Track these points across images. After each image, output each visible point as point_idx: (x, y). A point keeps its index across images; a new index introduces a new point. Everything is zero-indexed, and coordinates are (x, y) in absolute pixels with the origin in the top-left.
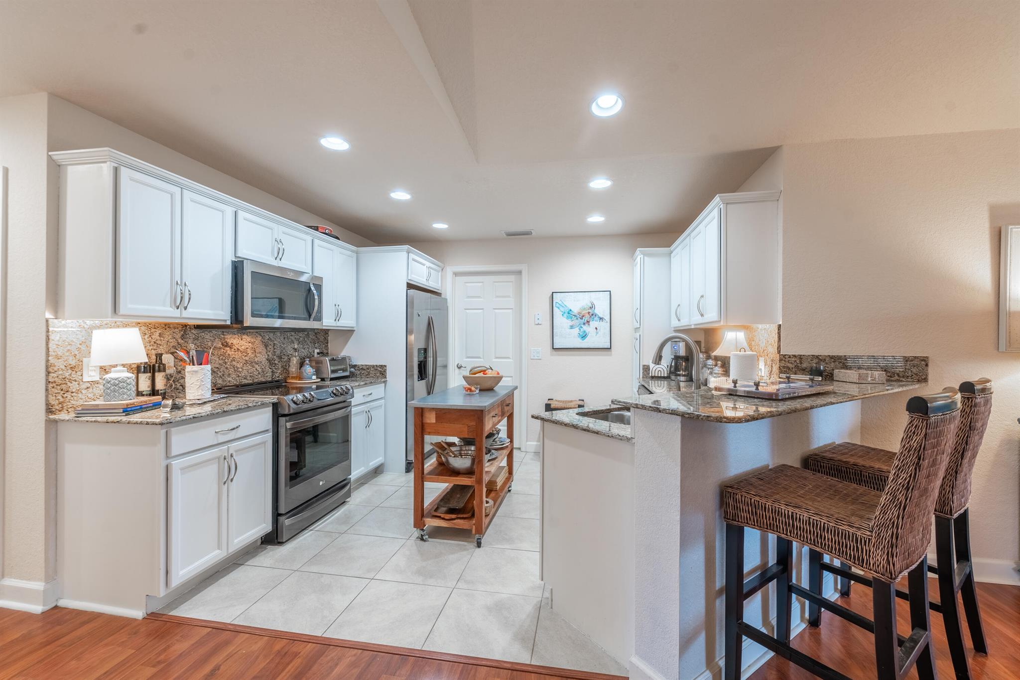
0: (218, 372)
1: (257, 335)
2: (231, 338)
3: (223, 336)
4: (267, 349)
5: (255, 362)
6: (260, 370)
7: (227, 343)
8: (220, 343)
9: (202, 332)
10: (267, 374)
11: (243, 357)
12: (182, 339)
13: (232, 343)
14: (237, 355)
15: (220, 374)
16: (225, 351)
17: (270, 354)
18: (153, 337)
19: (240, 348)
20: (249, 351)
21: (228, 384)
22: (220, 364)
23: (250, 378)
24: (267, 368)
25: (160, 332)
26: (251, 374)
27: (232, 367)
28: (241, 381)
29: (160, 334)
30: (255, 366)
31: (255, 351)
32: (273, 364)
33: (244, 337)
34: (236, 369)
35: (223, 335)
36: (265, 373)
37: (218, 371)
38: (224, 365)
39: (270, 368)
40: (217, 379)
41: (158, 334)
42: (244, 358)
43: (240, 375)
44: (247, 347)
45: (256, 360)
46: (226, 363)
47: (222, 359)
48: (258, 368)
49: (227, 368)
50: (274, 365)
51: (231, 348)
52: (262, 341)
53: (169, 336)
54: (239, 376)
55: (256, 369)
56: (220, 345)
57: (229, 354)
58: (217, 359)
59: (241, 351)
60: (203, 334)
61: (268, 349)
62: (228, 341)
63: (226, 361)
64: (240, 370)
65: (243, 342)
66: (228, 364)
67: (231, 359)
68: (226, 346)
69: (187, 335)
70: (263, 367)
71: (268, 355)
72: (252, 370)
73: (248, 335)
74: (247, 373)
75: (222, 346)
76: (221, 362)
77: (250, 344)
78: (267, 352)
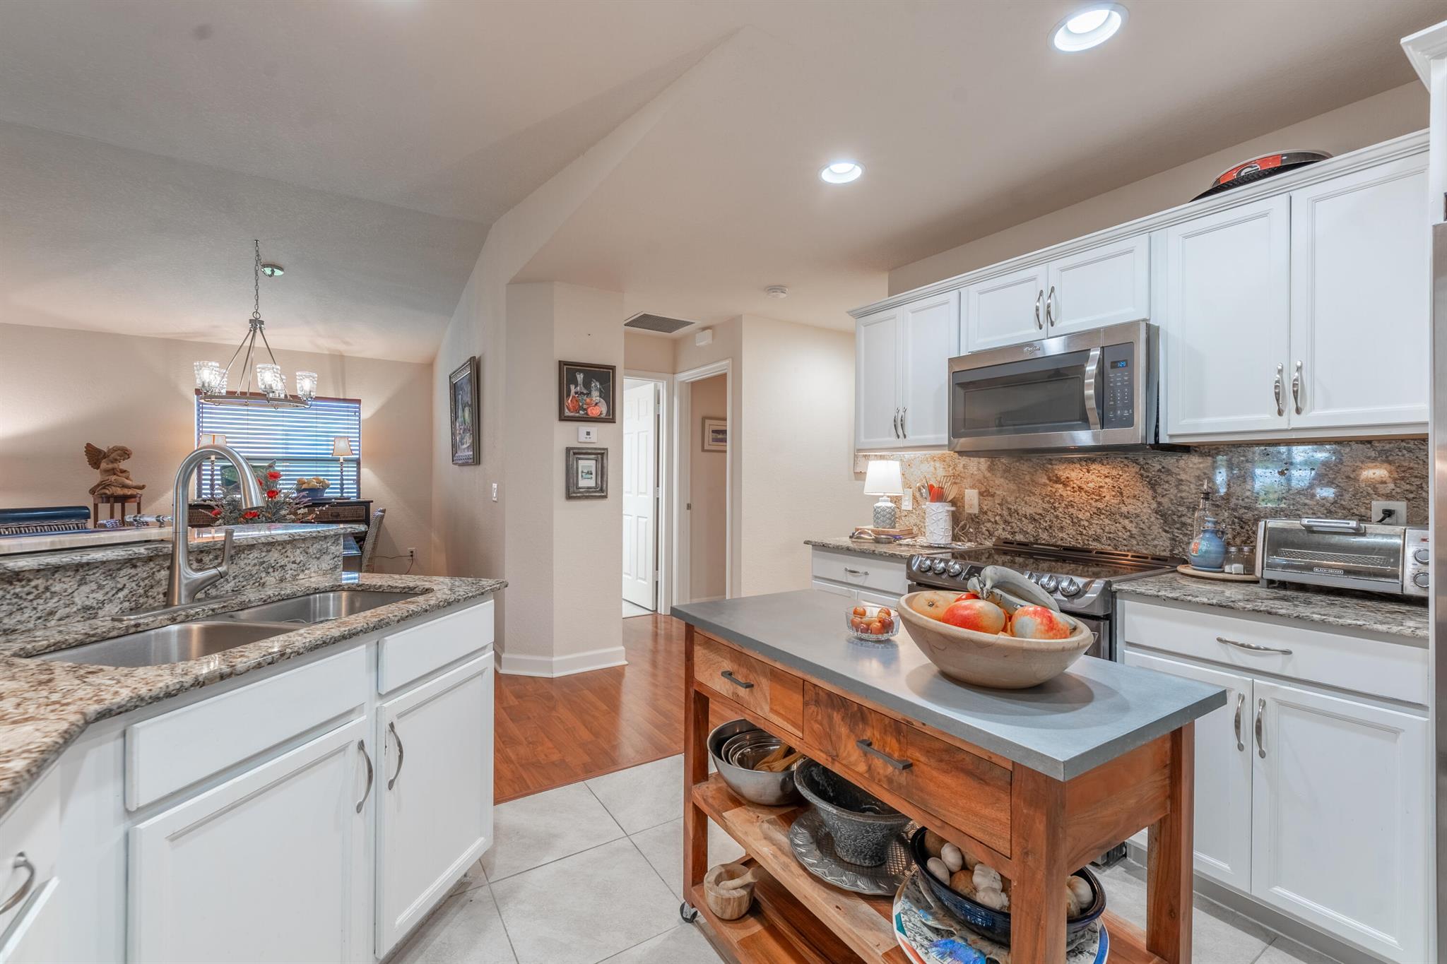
0: (1042, 522)
1: (1126, 462)
2: (1066, 468)
3: (1050, 466)
4: (1155, 491)
5: (1121, 515)
6: (1134, 531)
7: (1057, 477)
8: (1046, 477)
9: (1017, 462)
10: (1156, 542)
11: (1091, 501)
12: (989, 471)
13: (1068, 478)
14: (1079, 498)
15: (1044, 524)
16: (1054, 490)
17: (1165, 501)
18: (957, 469)
19: (1084, 486)
20: (1105, 492)
21: (1059, 543)
22: (1044, 509)
23: (1109, 542)
24: (1156, 529)
25: (964, 463)
26: (1111, 535)
27: (1066, 516)
28: (1086, 542)
29: (964, 465)
30: (1121, 521)
31: (1121, 493)
32: (1174, 522)
33: (1093, 467)
34: (1076, 522)
35: (1051, 464)
36: (1149, 538)
37: (1041, 519)
38: (1053, 511)
39: (1166, 531)
40: (1040, 531)
41: (961, 465)
42: (1094, 504)
43: (1084, 532)
44: (1101, 484)
45: (1124, 509)
46: (1055, 508)
47: (1049, 502)
48: (1129, 526)
49: (1057, 517)
50: (1178, 525)
51: (1065, 485)
52: (1142, 475)
53: (973, 467)
54: (1081, 534)
55: (1124, 528)
56: (1044, 480)
57: (1061, 495)
58: (1041, 502)
59: (1086, 492)
60: (1018, 464)
61: (1159, 490)
62: (1060, 473)
63: (1057, 505)
64: (1086, 524)
65: (1090, 477)
66: (1060, 510)
67: (1066, 503)
68: (1056, 482)
69: (994, 465)
70: (1142, 526)
71: (1159, 504)
72: (1113, 527)
73: (1103, 464)
74: (1099, 531)
75: (1048, 482)
76: (1047, 506)
77: (1107, 480)
78: (1154, 498)
